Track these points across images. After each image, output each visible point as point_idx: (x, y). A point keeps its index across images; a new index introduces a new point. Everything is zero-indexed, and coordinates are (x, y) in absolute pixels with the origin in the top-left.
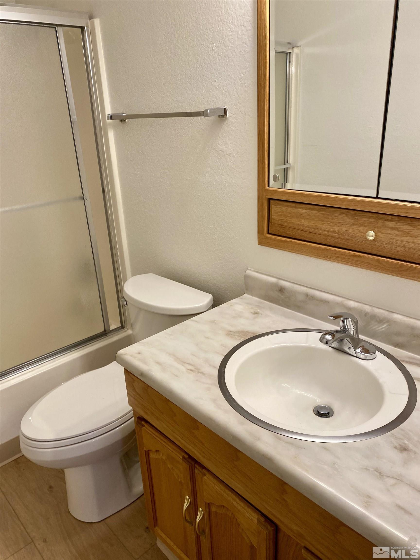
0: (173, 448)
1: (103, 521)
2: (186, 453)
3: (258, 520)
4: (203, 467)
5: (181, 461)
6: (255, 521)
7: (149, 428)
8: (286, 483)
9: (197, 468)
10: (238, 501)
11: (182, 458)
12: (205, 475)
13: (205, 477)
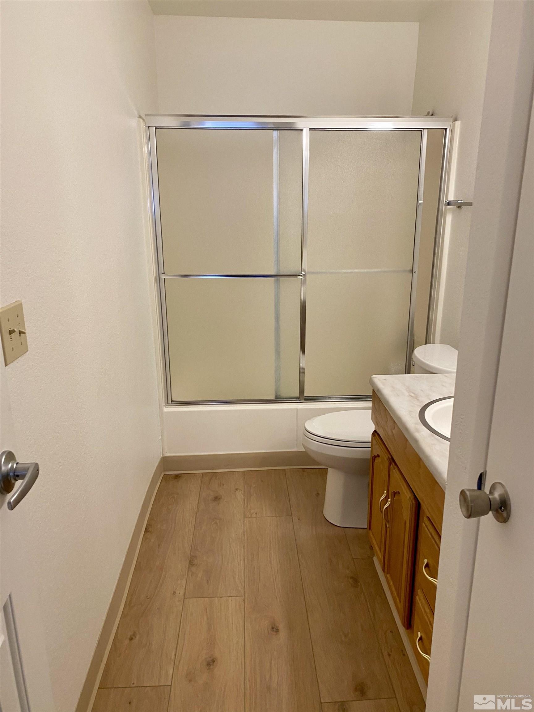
0: (386, 452)
1: (343, 528)
2: (391, 456)
3: (410, 497)
4: (396, 464)
5: (385, 459)
6: (408, 498)
7: (378, 437)
8: (437, 483)
9: (392, 464)
10: (405, 486)
11: (387, 457)
12: (395, 469)
13: (394, 470)
